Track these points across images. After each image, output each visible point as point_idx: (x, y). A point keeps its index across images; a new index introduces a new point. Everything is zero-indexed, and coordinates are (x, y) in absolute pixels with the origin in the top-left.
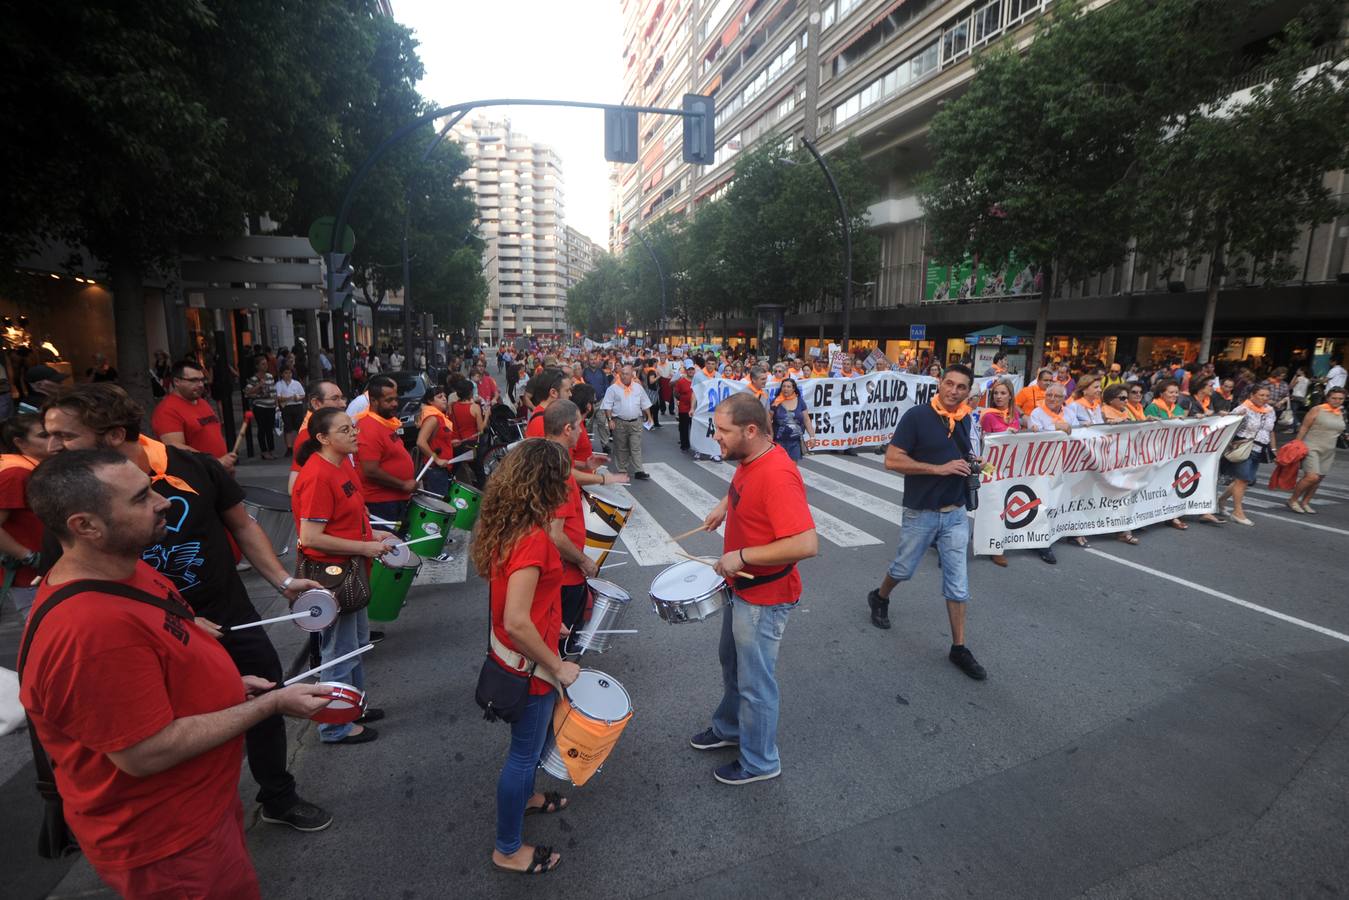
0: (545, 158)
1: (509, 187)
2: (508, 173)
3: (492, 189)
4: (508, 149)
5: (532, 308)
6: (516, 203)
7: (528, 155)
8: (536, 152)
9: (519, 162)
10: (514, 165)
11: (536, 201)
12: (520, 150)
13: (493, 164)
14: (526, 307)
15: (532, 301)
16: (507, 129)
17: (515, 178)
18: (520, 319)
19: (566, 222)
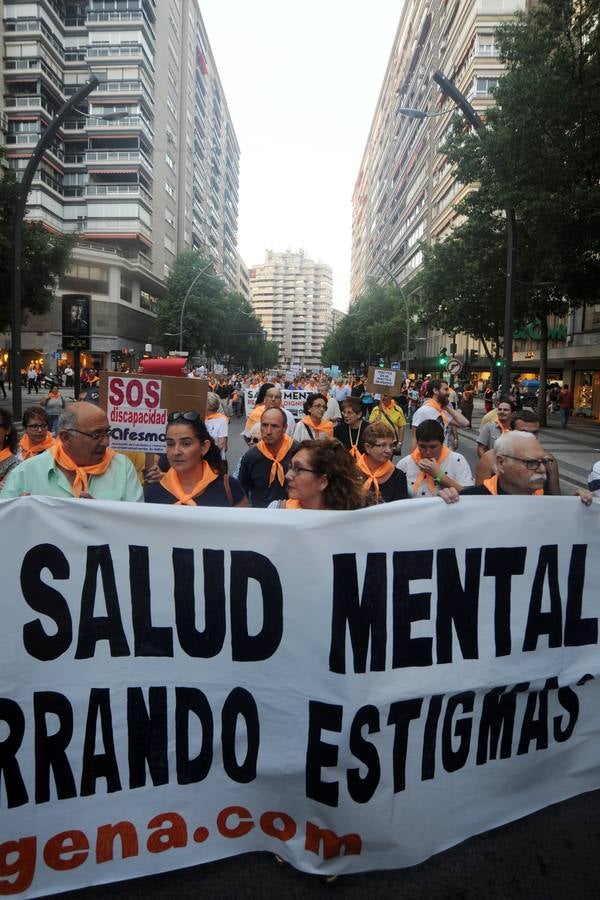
0: (321, 273)
1: (300, 289)
2: (300, 282)
3: (291, 291)
4: (301, 269)
5: (310, 357)
6: (304, 299)
7: (313, 271)
8: (316, 269)
9: (307, 275)
10: (304, 278)
11: (315, 297)
12: (308, 269)
13: (292, 277)
14: (306, 357)
15: (310, 354)
16: (302, 257)
17: (304, 285)
18: (302, 364)
19: (333, 307)
